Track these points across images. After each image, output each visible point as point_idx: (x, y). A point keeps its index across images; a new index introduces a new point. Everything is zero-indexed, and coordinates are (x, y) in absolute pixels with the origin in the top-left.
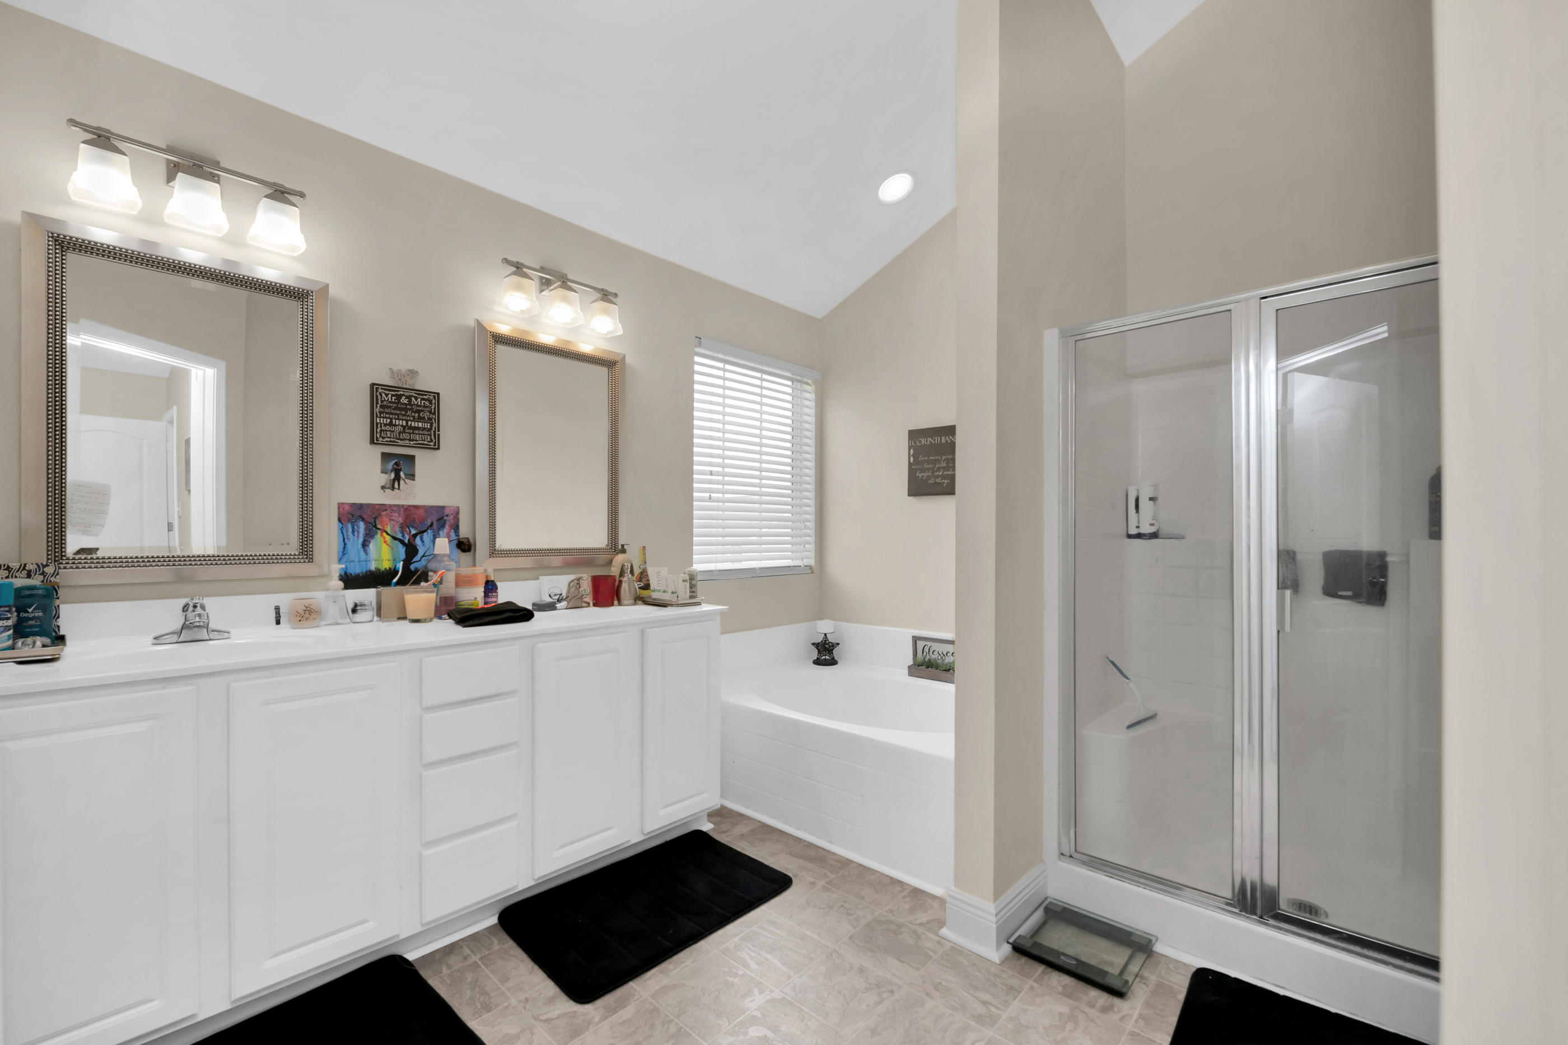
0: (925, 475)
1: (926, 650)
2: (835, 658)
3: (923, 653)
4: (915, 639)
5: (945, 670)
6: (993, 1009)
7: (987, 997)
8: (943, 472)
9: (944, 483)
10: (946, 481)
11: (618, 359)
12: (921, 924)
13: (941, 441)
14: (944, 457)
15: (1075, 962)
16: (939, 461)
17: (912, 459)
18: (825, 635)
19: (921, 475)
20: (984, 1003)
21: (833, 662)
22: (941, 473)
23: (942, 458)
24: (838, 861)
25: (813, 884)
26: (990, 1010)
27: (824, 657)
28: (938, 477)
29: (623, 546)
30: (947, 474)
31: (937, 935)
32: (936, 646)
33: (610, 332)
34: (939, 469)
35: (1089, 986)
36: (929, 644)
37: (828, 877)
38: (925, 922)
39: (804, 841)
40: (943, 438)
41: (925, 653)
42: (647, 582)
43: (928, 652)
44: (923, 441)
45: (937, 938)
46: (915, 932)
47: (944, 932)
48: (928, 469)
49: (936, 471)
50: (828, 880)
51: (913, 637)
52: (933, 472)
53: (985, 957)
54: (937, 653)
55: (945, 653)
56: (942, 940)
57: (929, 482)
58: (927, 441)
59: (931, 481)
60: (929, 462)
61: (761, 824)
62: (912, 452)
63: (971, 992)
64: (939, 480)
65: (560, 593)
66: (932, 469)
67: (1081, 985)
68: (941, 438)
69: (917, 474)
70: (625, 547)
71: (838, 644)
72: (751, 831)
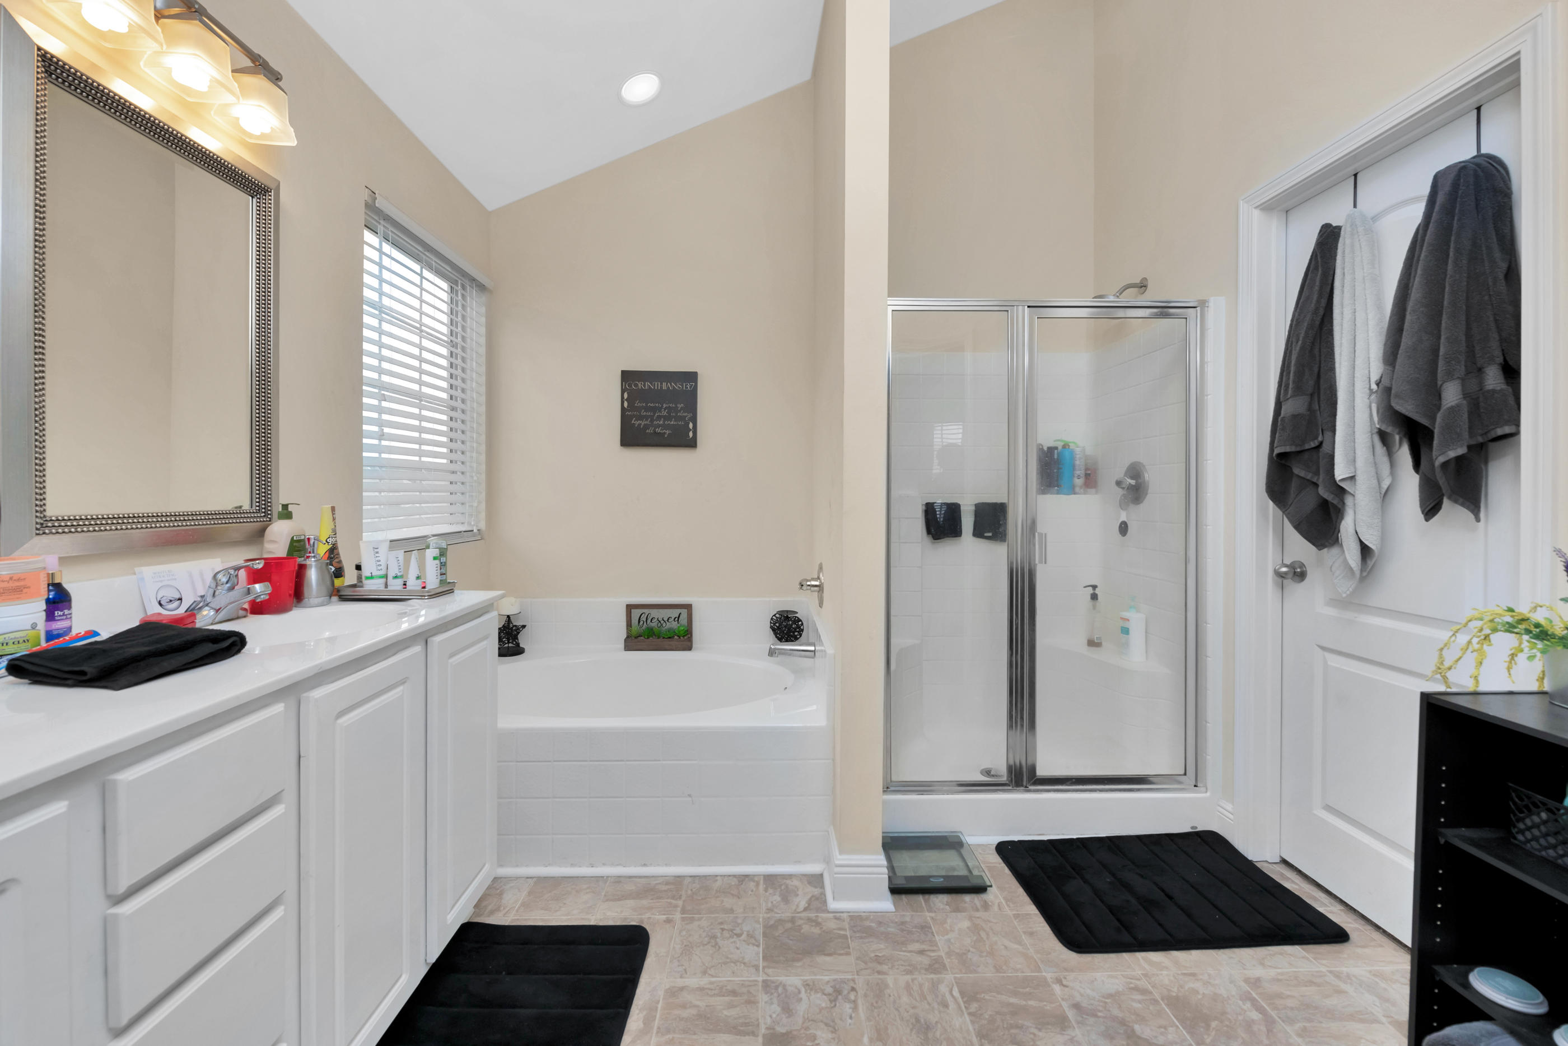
0: (643, 423)
1: (643, 618)
2: (521, 646)
3: (639, 622)
4: (630, 608)
5: (670, 638)
6: (933, 954)
7: (916, 946)
8: (664, 422)
9: (665, 433)
10: (667, 432)
11: (272, 185)
12: (805, 909)
13: (661, 387)
14: (665, 406)
15: (942, 880)
16: (660, 409)
17: (626, 404)
18: (508, 616)
19: (638, 423)
20: (921, 952)
21: (518, 651)
22: (661, 422)
23: (662, 406)
24: (667, 883)
25: (668, 921)
26: (930, 956)
27: (506, 645)
28: (659, 426)
29: (285, 507)
30: (669, 424)
31: (829, 912)
32: (655, 613)
33: (263, 136)
34: (659, 418)
35: (960, 895)
36: (647, 611)
37: (676, 906)
38: (807, 905)
39: (608, 877)
40: (664, 384)
41: (641, 623)
42: (338, 566)
43: (645, 620)
44: (640, 385)
45: (831, 915)
46: (809, 920)
47: (833, 905)
48: (646, 418)
49: (656, 420)
50: (679, 909)
51: (627, 606)
52: (652, 421)
53: (880, 911)
54: (656, 619)
55: (666, 619)
56: (837, 915)
57: (647, 431)
58: (644, 386)
59: (650, 431)
60: (647, 409)
61: (535, 879)
62: (626, 396)
63: (904, 949)
64: (658, 430)
65: (178, 596)
66: (652, 417)
67: (954, 896)
68: (661, 384)
69: (633, 422)
70: (290, 508)
71: (524, 627)
72: (530, 893)
